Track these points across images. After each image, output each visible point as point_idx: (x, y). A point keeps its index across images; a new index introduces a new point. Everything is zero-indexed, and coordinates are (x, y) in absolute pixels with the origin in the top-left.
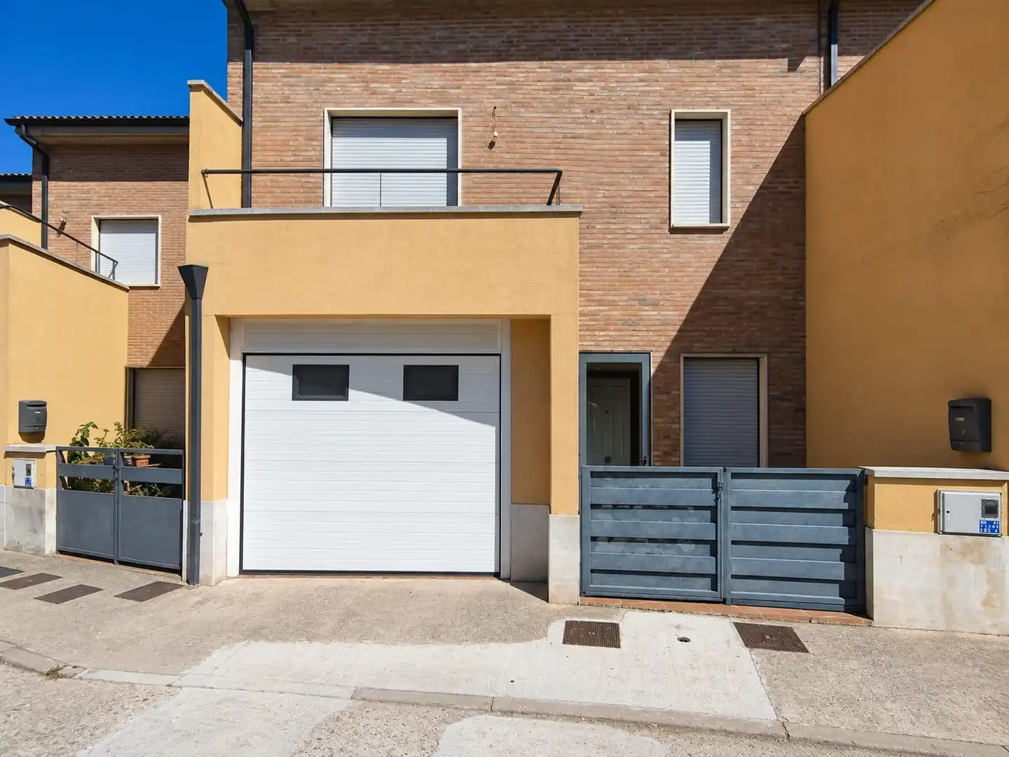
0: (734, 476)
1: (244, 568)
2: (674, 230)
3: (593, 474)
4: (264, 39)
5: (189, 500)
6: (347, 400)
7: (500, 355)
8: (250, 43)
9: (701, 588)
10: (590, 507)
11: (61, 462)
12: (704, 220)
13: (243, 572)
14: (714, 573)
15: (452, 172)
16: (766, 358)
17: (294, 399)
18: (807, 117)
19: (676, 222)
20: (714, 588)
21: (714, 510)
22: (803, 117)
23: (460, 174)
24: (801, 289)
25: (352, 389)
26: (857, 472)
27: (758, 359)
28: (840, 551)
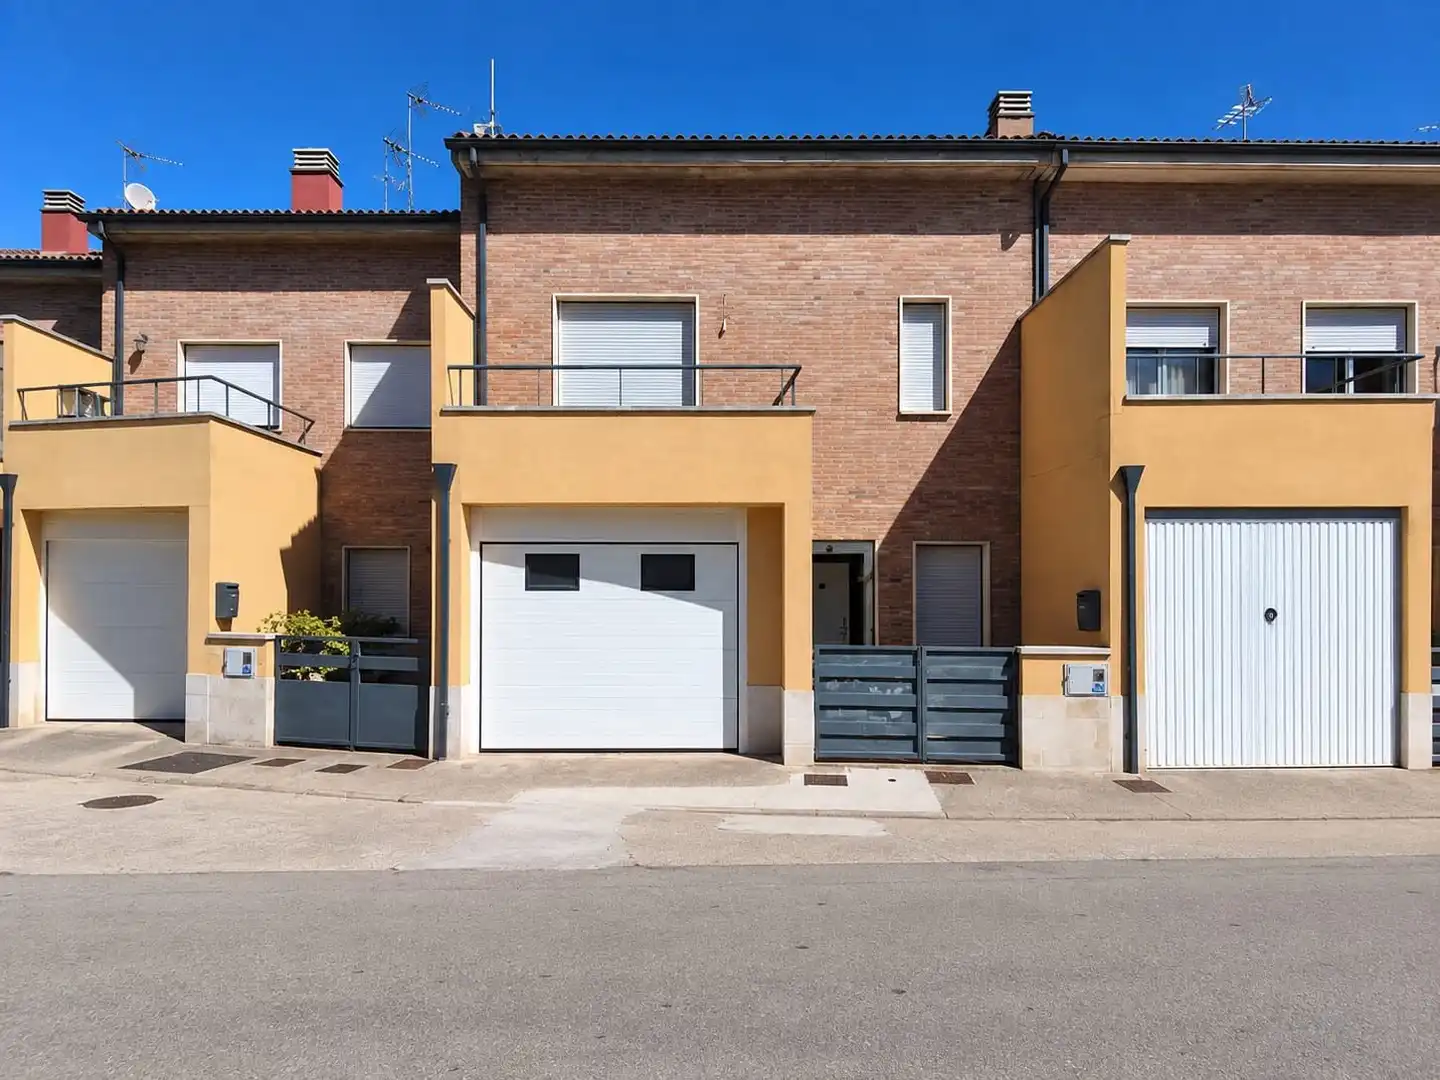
0: (929, 653)
1: (483, 747)
2: (902, 417)
3: (822, 652)
4: (497, 212)
5: (435, 685)
6: (578, 589)
7: (737, 544)
8: (483, 216)
9: (907, 749)
10: (821, 679)
11: (278, 650)
12: (928, 409)
13: (482, 751)
14: (915, 735)
15: (688, 368)
16: (988, 546)
17: (527, 589)
18: (1023, 323)
19: (905, 409)
20: (915, 749)
21: (914, 682)
22: (1019, 322)
23: (698, 371)
24: (1016, 482)
25: (583, 578)
26: (1012, 650)
27: (981, 546)
28: (1001, 715)
